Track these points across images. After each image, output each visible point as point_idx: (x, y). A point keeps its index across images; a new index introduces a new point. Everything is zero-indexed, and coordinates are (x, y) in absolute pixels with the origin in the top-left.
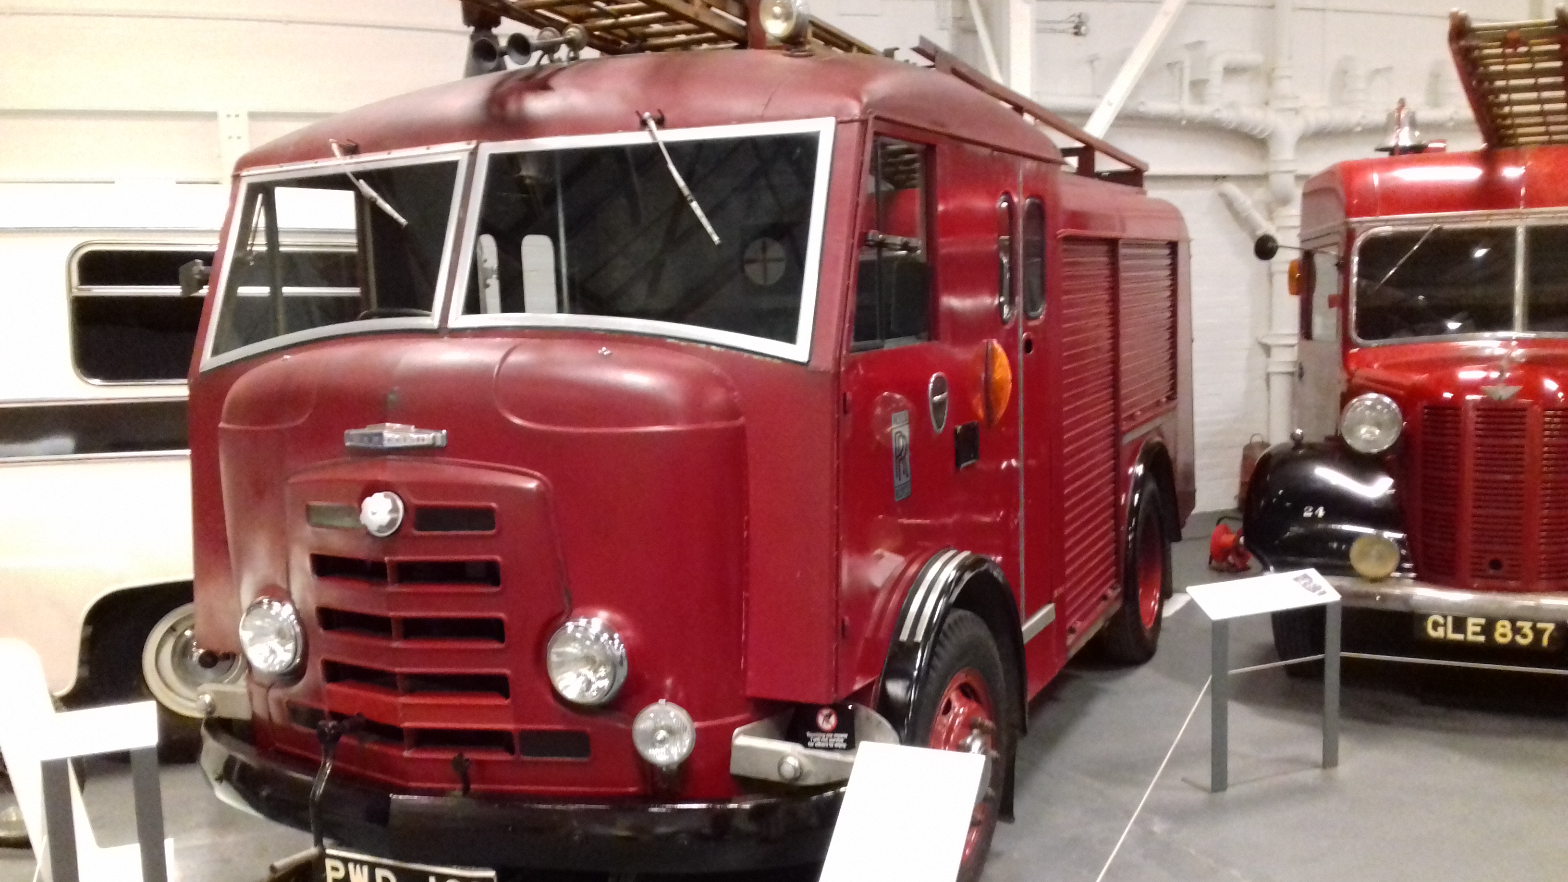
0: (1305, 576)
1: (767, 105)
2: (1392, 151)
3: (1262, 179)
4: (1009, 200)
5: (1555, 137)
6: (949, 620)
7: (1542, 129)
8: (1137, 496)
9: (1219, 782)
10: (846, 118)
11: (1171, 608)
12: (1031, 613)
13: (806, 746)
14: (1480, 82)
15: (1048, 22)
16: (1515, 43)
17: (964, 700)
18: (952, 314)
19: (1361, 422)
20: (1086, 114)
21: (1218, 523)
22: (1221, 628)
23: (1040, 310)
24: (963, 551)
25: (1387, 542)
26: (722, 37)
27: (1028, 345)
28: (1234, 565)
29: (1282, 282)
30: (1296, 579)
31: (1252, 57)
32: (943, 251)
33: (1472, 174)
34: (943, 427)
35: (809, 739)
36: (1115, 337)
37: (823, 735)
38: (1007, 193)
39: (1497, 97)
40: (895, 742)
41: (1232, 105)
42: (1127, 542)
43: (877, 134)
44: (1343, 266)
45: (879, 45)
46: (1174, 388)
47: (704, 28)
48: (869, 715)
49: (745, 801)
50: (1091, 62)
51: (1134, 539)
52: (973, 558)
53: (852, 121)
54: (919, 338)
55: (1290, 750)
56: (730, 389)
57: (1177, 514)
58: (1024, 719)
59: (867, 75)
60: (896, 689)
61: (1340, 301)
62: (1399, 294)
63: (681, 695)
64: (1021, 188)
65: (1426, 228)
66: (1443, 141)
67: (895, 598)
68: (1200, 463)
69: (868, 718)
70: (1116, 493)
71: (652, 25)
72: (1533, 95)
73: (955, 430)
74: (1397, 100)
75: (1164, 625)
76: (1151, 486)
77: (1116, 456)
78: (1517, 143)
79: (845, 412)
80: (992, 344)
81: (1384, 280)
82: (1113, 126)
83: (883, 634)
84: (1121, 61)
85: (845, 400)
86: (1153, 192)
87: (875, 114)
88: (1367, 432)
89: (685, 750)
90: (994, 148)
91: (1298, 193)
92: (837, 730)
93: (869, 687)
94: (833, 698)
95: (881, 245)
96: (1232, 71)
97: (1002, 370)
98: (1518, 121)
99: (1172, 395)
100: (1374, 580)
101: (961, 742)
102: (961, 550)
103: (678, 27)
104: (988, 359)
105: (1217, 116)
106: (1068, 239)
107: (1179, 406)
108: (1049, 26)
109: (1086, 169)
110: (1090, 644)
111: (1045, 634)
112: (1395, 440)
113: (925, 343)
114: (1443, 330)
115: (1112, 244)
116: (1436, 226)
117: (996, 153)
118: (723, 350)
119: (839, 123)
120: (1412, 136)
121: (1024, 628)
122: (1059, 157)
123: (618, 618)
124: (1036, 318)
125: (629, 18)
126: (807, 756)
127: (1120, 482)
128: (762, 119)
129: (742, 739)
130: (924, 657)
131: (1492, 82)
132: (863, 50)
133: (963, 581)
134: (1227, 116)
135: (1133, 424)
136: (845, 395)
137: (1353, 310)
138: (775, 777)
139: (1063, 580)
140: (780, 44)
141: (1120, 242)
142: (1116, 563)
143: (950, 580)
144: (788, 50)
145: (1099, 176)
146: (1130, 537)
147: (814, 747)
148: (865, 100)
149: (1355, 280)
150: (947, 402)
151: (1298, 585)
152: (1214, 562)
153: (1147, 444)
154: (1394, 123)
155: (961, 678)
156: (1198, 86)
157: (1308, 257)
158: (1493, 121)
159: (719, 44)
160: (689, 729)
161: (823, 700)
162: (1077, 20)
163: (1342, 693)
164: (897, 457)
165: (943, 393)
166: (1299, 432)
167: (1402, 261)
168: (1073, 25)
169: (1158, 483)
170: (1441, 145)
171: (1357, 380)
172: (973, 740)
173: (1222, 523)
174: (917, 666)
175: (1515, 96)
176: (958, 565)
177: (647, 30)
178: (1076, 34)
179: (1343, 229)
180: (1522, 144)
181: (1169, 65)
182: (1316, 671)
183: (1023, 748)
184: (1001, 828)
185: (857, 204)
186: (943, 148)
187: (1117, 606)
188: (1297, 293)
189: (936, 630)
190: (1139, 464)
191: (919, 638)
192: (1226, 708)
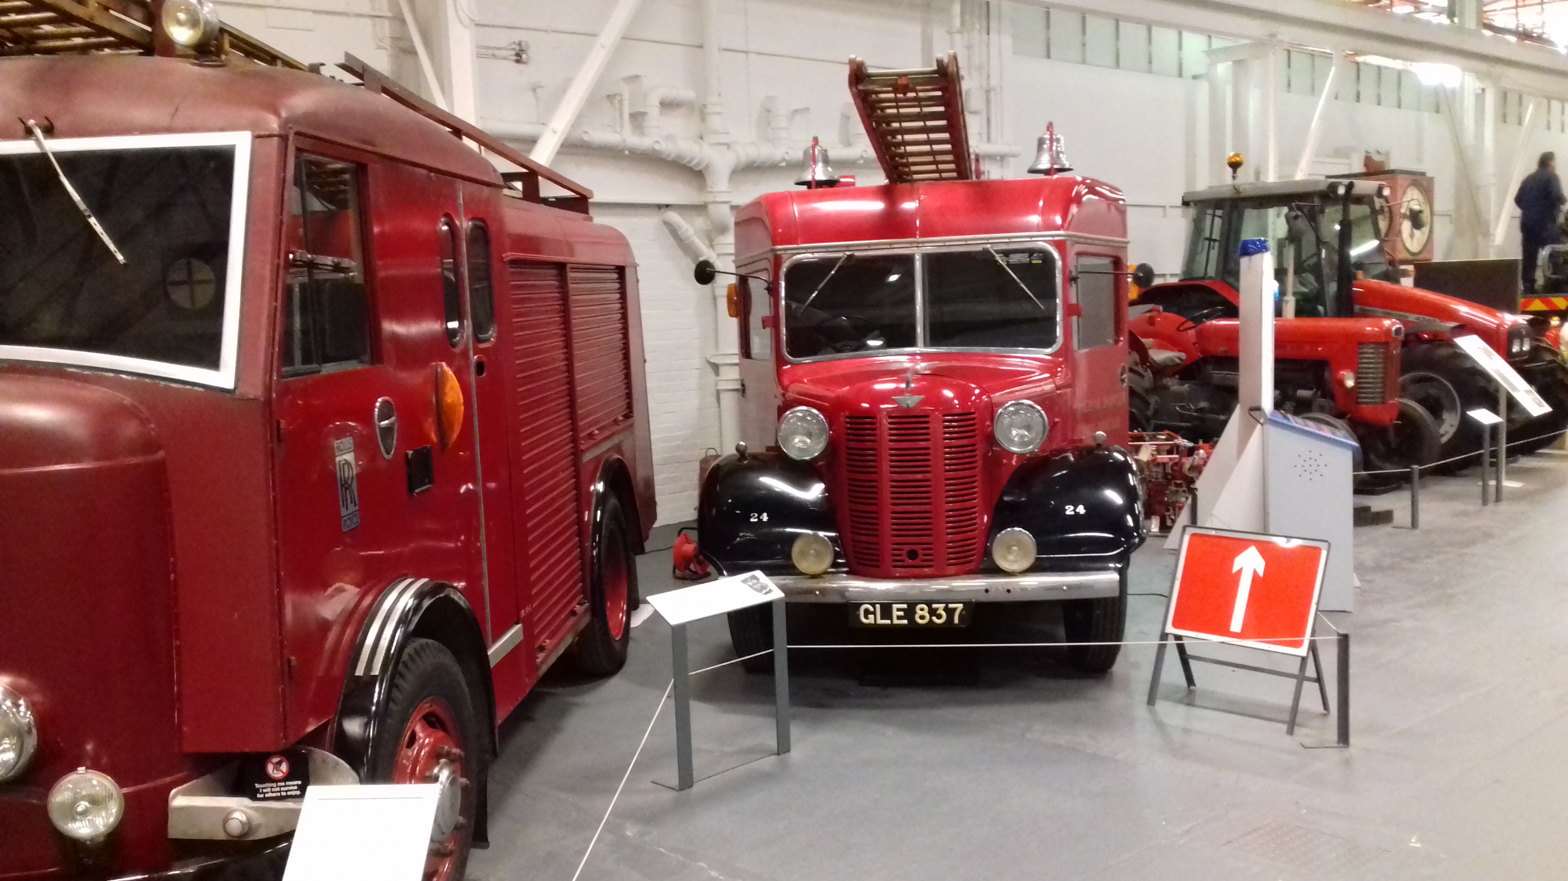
0: (754, 577)
1: (173, 116)
2: (808, 184)
3: (701, 208)
4: (450, 224)
5: (944, 175)
6: (408, 650)
7: (933, 167)
8: (599, 512)
9: (686, 780)
10: (262, 133)
11: (637, 620)
12: (497, 637)
13: (254, 798)
14: (879, 124)
15: (488, 48)
16: (905, 89)
17: (431, 730)
18: (396, 339)
19: (794, 433)
20: (532, 141)
21: (679, 534)
22: (680, 631)
23: (490, 332)
24: (420, 579)
25: (821, 540)
26: (123, 42)
27: (480, 367)
28: (696, 573)
29: (723, 303)
30: (745, 581)
31: (686, 94)
32: (382, 274)
33: (877, 206)
34: (392, 453)
35: (257, 791)
36: (569, 359)
37: (274, 785)
38: (447, 215)
39: (894, 137)
40: (356, 783)
41: (670, 138)
42: (593, 557)
43: (299, 150)
44: (772, 290)
45: (305, 59)
46: (630, 406)
47: (101, 31)
48: (325, 757)
49: (187, 866)
50: (534, 90)
51: (599, 554)
52: (432, 584)
53: (270, 136)
54: (362, 362)
55: (749, 742)
56: (144, 422)
57: (639, 526)
58: (494, 745)
59: (290, 89)
60: (353, 727)
61: (772, 322)
62: (822, 315)
63: (104, 760)
64: (462, 210)
65: (840, 255)
66: (853, 177)
67: (349, 631)
68: (659, 479)
69: (324, 761)
70: (580, 512)
71: (42, 26)
72: (923, 137)
73: (407, 455)
74: (811, 139)
75: (632, 634)
76: (613, 501)
77: (577, 475)
78: (912, 179)
79: (279, 440)
80: (442, 366)
81: (809, 301)
82: (559, 153)
83: (337, 671)
84: (563, 90)
85: (278, 429)
86: (600, 219)
87: (296, 129)
88: (800, 441)
89: (112, 820)
90: (431, 169)
91: (731, 220)
92: (288, 778)
93: (324, 727)
94: (283, 744)
95: (311, 266)
96: (667, 105)
97: (453, 393)
98: (911, 160)
99: (629, 413)
100: (814, 577)
101: (427, 774)
102: (418, 578)
103: (73, 30)
104: (438, 383)
105: (657, 147)
106: (514, 262)
107: (636, 424)
108: (490, 52)
109: (531, 194)
110: (560, 659)
111: (513, 657)
112: (824, 448)
113: (367, 366)
114: (865, 347)
115: (561, 267)
116: (848, 253)
117: (432, 174)
118: (135, 378)
119: (257, 137)
120: (826, 172)
121: (489, 653)
122: (501, 182)
123: (23, 682)
124: (488, 340)
125: (14, 17)
126: (256, 809)
127: (581, 499)
128: (169, 130)
129: (179, 800)
130: (383, 691)
131: (888, 124)
132: (289, 64)
133: (421, 609)
134: (667, 148)
135: (593, 442)
136: (278, 423)
137: (784, 330)
138: (222, 836)
139: (530, 599)
140: (191, 52)
141: (569, 266)
142: (583, 580)
143: (407, 609)
144: (196, 59)
145: (545, 201)
146: (595, 553)
147: (265, 799)
148: (284, 114)
149: (783, 302)
150: (396, 426)
151: (745, 587)
152: (677, 572)
153: (606, 461)
154: (810, 159)
155: (426, 707)
156: (637, 118)
157: (743, 280)
158: (892, 158)
159: (122, 50)
160: (115, 795)
161: (272, 749)
162: (518, 48)
163: (790, 681)
164: (342, 485)
165: (390, 417)
166: (742, 443)
167: (821, 285)
168: (513, 52)
169: (620, 498)
170: (852, 180)
171: (791, 395)
172: (440, 770)
173: (683, 532)
174: (375, 700)
175: (908, 137)
176: (415, 593)
177: (36, 31)
178: (518, 61)
179: (770, 256)
180: (917, 180)
181: (608, 96)
182: (766, 667)
183: (496, 772)
184: (477, 855)
185: (281, 223)
186: (375, 169)
187: (586, 620)
188: (736, 316)
189: (393, 661)
190: (599, 483)
191: (376, 671)
192: (688, 706)
